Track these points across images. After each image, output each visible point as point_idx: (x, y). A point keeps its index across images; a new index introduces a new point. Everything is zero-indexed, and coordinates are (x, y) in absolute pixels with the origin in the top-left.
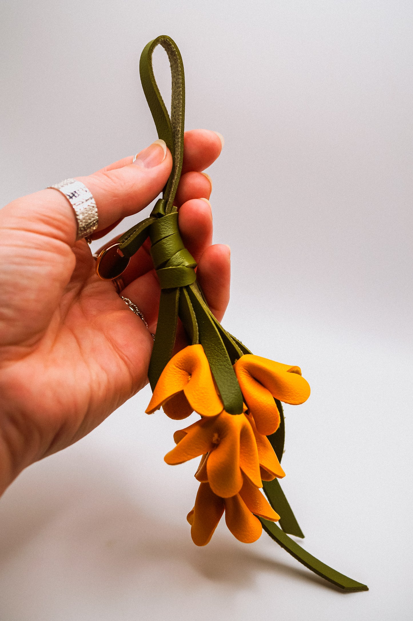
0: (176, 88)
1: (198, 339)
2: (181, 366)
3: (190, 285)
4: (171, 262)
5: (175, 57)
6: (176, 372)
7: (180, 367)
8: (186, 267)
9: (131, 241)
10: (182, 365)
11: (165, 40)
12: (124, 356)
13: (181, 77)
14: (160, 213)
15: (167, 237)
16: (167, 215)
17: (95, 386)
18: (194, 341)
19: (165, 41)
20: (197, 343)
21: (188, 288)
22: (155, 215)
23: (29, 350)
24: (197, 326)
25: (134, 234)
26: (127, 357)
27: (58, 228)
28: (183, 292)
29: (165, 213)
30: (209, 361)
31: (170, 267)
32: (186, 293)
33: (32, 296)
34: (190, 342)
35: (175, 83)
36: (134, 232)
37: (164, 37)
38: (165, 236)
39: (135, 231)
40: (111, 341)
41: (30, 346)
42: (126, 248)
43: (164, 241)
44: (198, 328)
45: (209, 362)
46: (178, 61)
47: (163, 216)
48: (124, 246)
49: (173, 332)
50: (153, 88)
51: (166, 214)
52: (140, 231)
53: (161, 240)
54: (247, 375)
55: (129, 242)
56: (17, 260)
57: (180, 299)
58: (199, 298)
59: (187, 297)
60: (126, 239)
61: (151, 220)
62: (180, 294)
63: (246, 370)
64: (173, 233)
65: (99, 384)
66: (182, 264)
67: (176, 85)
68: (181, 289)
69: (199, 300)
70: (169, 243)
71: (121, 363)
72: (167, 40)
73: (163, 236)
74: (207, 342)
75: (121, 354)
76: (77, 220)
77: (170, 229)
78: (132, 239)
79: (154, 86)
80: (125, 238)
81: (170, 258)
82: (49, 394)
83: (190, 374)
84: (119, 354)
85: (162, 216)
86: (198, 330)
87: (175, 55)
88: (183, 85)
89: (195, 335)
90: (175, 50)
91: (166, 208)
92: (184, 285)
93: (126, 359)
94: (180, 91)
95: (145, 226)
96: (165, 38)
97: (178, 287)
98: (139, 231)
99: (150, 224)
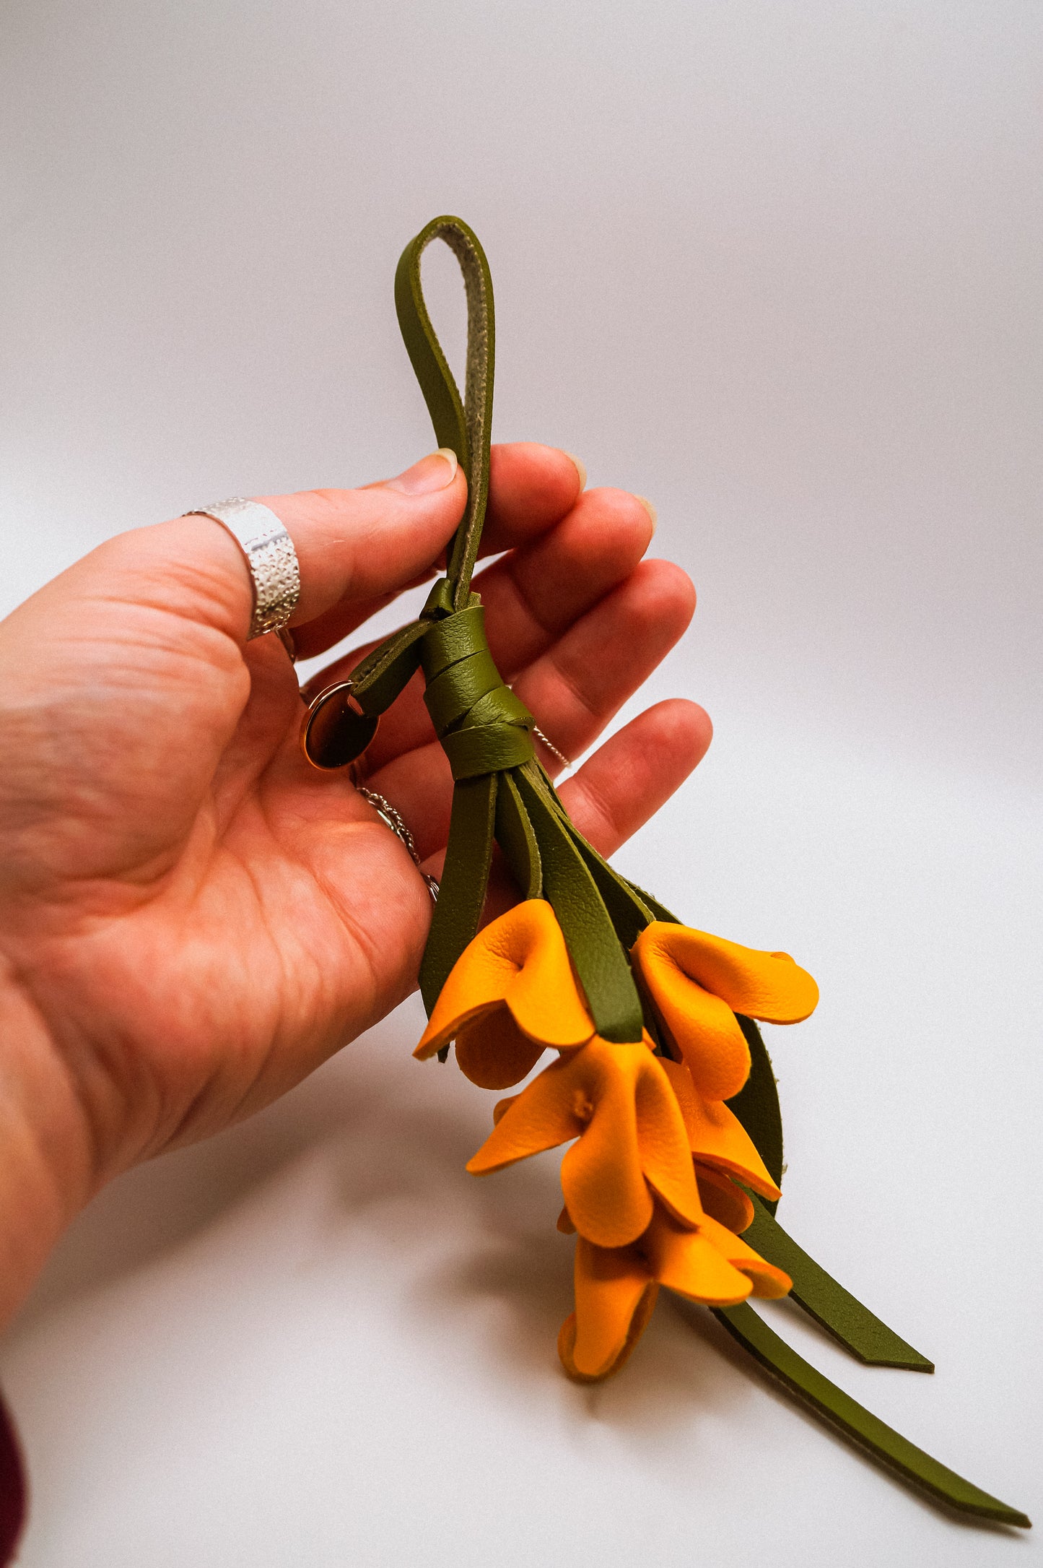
0: (476, 331)
1: (541, 886)
2: (500, 949)
3: (521, 765)
4: (474, 716)
5: (473, 264)
6: (488, 961)
7: (499, 951)
8: (509, 724)
9: (378, 676)
10: (503, 946)
11: (451, 227)
12: (357, 928)
13: (486, 305)
14: (442, 608)
15: (461, 660)
16: (458, 613)
17: (291, 992)
18: (531, 892)
19: (450, 229)
20: (538, 896)
21: (515, 772)
22: (433, 613)
23: (142, 891)
24: (539, 857)
25: (386, 659)
26: (365, 932)
27: (211, 595)
28: (506, 781)
29: (454, 609)
30: (566, 933)
31: (473, 727)
32: (512, 785)
33: (149, 761)
34: (521, 895)
35: (475, 321)
36: (385, 655)
37: (447, 218)
38: (455, 659)
39: (387, 652)
40: (328, 892)
41: (146, 882)
42: (366, 693)
43: (455, 670)
44: (540, 862)
45: (565, 937)
46: (479, 271)
47: (450, 615)
48: (363, 687)
49: (482, 878)
50: (421, 329)
51: (456, 609)
52: (399, 652)
53: (448, 667)
54: (666, 962)
55: (376, 677)
56: (121, 674)
57: (498, 799)
58: (542, 796)
59: (516, 794)
60: (368, 672)
61: (422, 625)
62: (499, 789)
63: (664, 950)
64: (474, 652)
65: (301, 990)
66: (499, 719)
67: (475, 325)
68: (500, 774)
69: (543, 799)
70: (466, 674)
71: (352, 944)
72: (454, 226)
73: (453, 659)
74: (562, 894)
75: (351, 923)
76: (252, 579)
77: (468, 643)
78: (381, 672)
79: (424, 323)
80: (365, 670)
81: (470, 707)
82: (186, 1001)
83: (520, 967)
84: (345, 923)
85: (448, 614)
86: (540, 867)
87: (473, 259)
88: (489, 322)
89: (533, 878)
90: (472, 249)
91: (454, 598)
92: (506, 766)
93: (364, 936)
94: (483, 337)
95: (409, 639)
96: (450, 221)
97: (493, 772)
98: (395, 652)
99: (421, 634)
